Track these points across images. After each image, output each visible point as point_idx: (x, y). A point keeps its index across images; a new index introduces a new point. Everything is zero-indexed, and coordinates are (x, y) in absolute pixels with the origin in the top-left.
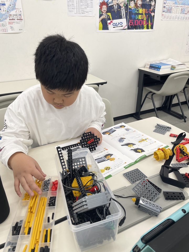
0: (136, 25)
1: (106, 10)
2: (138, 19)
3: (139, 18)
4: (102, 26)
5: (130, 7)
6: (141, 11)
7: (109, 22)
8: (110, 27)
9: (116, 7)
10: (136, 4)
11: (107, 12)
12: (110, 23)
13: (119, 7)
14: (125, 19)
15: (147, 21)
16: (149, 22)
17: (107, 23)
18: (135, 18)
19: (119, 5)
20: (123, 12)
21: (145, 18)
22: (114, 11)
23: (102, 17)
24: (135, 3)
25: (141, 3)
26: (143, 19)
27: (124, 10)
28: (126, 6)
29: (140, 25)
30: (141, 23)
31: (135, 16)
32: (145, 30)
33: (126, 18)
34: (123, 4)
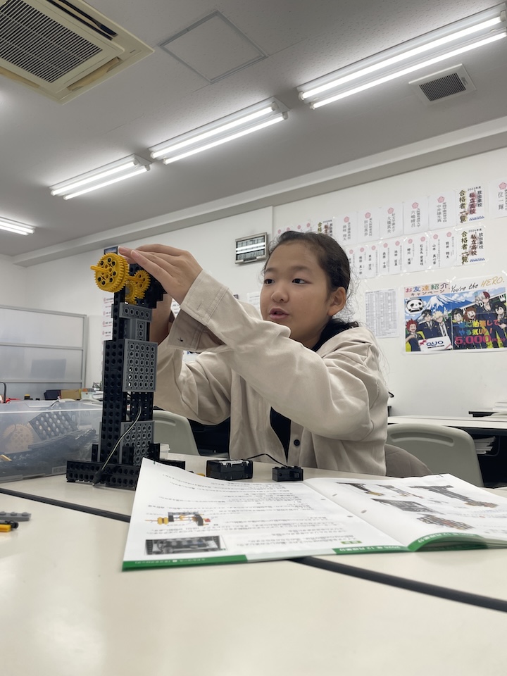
0: (468, 343)
1: (415, 328)
2: (472, 335)
3: (474, 334)
4: (410, 347)
5: (454, 321)
6: (475, 324)
7: (420, 341)
8: (423, 347)
9: (430, 325)
10: (465, 317)
11: (417, 331)
12: (422, 343)
13: (435, 323)
14: (448, 337)
15: (493, 336)
16: (498, 337)
17: (417, 343)
18: (466, 334)
19: (435, 322)
20: (443, 328)
21: (487, 332)
22: (428, 329)
23: (410, 337)
24: (463, 316)
25: (474, 314)
26: (483, 335)
27: (444, 326)
28: (448, 322)
29: (476, 342)
30: (478, 340)
31: (466, 331)
32: (490, 349)
33: (449, 335)
34: (442, 319)
